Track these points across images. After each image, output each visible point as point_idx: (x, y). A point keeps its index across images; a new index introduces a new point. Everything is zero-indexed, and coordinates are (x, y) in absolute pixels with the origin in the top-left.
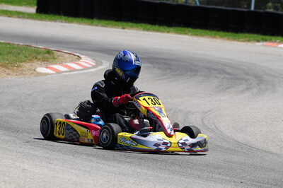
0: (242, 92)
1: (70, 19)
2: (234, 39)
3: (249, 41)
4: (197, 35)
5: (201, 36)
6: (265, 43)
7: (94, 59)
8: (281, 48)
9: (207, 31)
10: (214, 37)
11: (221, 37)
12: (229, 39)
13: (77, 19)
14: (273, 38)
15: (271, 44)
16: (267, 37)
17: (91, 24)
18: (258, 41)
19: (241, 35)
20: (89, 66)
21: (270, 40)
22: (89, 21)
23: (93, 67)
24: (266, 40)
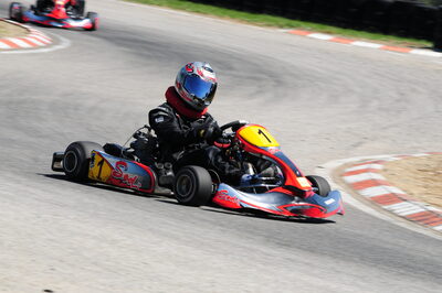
0: (251, 96)
2: (249, 22)
3: (269, 26)
4: (198, 12)
5: (205, 14)
6: (291, 30)
7: (48, 35)
8: (312, 38)
9: (213, 8)
10: (221, 17)
11: (233, 17)
12: (242, 21)
14: (302, 24)
16: (293, 22)
18: (281, 27)
20: (41, 44)
21: (298, 27)
23: (48, 46)
24: (291, 27)
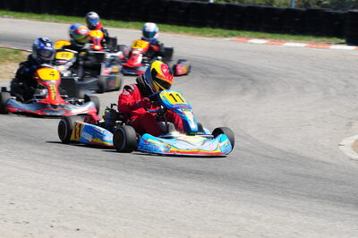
1: (18, 14)
2: (200, 35)
3: (216, 36)
6: (234, 38)
8: (251, 43)
9: (169, 26)
10: (177, 33)
11: (186, 32)
12: (194, 35)
13: (25, 15)
14: (242, 33)
15: (240, 39)
16: (234, 32)
17: (42, 20)
18: (226, 36)
19: (206, 30)
21: (239, 36)
22: (39, 16)
24: (233, 35)
